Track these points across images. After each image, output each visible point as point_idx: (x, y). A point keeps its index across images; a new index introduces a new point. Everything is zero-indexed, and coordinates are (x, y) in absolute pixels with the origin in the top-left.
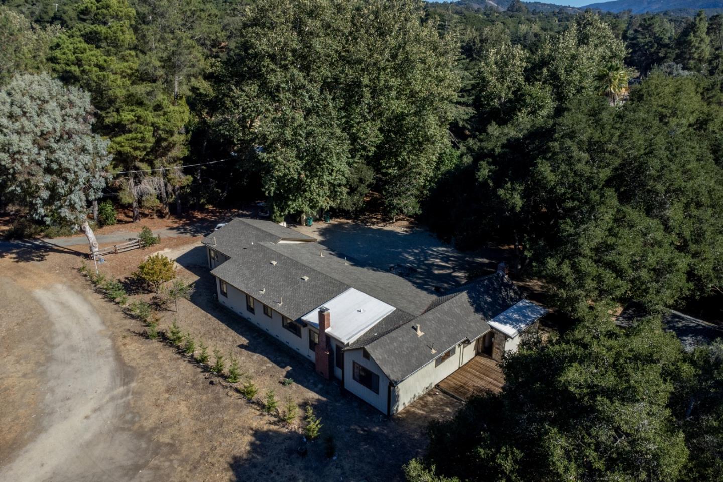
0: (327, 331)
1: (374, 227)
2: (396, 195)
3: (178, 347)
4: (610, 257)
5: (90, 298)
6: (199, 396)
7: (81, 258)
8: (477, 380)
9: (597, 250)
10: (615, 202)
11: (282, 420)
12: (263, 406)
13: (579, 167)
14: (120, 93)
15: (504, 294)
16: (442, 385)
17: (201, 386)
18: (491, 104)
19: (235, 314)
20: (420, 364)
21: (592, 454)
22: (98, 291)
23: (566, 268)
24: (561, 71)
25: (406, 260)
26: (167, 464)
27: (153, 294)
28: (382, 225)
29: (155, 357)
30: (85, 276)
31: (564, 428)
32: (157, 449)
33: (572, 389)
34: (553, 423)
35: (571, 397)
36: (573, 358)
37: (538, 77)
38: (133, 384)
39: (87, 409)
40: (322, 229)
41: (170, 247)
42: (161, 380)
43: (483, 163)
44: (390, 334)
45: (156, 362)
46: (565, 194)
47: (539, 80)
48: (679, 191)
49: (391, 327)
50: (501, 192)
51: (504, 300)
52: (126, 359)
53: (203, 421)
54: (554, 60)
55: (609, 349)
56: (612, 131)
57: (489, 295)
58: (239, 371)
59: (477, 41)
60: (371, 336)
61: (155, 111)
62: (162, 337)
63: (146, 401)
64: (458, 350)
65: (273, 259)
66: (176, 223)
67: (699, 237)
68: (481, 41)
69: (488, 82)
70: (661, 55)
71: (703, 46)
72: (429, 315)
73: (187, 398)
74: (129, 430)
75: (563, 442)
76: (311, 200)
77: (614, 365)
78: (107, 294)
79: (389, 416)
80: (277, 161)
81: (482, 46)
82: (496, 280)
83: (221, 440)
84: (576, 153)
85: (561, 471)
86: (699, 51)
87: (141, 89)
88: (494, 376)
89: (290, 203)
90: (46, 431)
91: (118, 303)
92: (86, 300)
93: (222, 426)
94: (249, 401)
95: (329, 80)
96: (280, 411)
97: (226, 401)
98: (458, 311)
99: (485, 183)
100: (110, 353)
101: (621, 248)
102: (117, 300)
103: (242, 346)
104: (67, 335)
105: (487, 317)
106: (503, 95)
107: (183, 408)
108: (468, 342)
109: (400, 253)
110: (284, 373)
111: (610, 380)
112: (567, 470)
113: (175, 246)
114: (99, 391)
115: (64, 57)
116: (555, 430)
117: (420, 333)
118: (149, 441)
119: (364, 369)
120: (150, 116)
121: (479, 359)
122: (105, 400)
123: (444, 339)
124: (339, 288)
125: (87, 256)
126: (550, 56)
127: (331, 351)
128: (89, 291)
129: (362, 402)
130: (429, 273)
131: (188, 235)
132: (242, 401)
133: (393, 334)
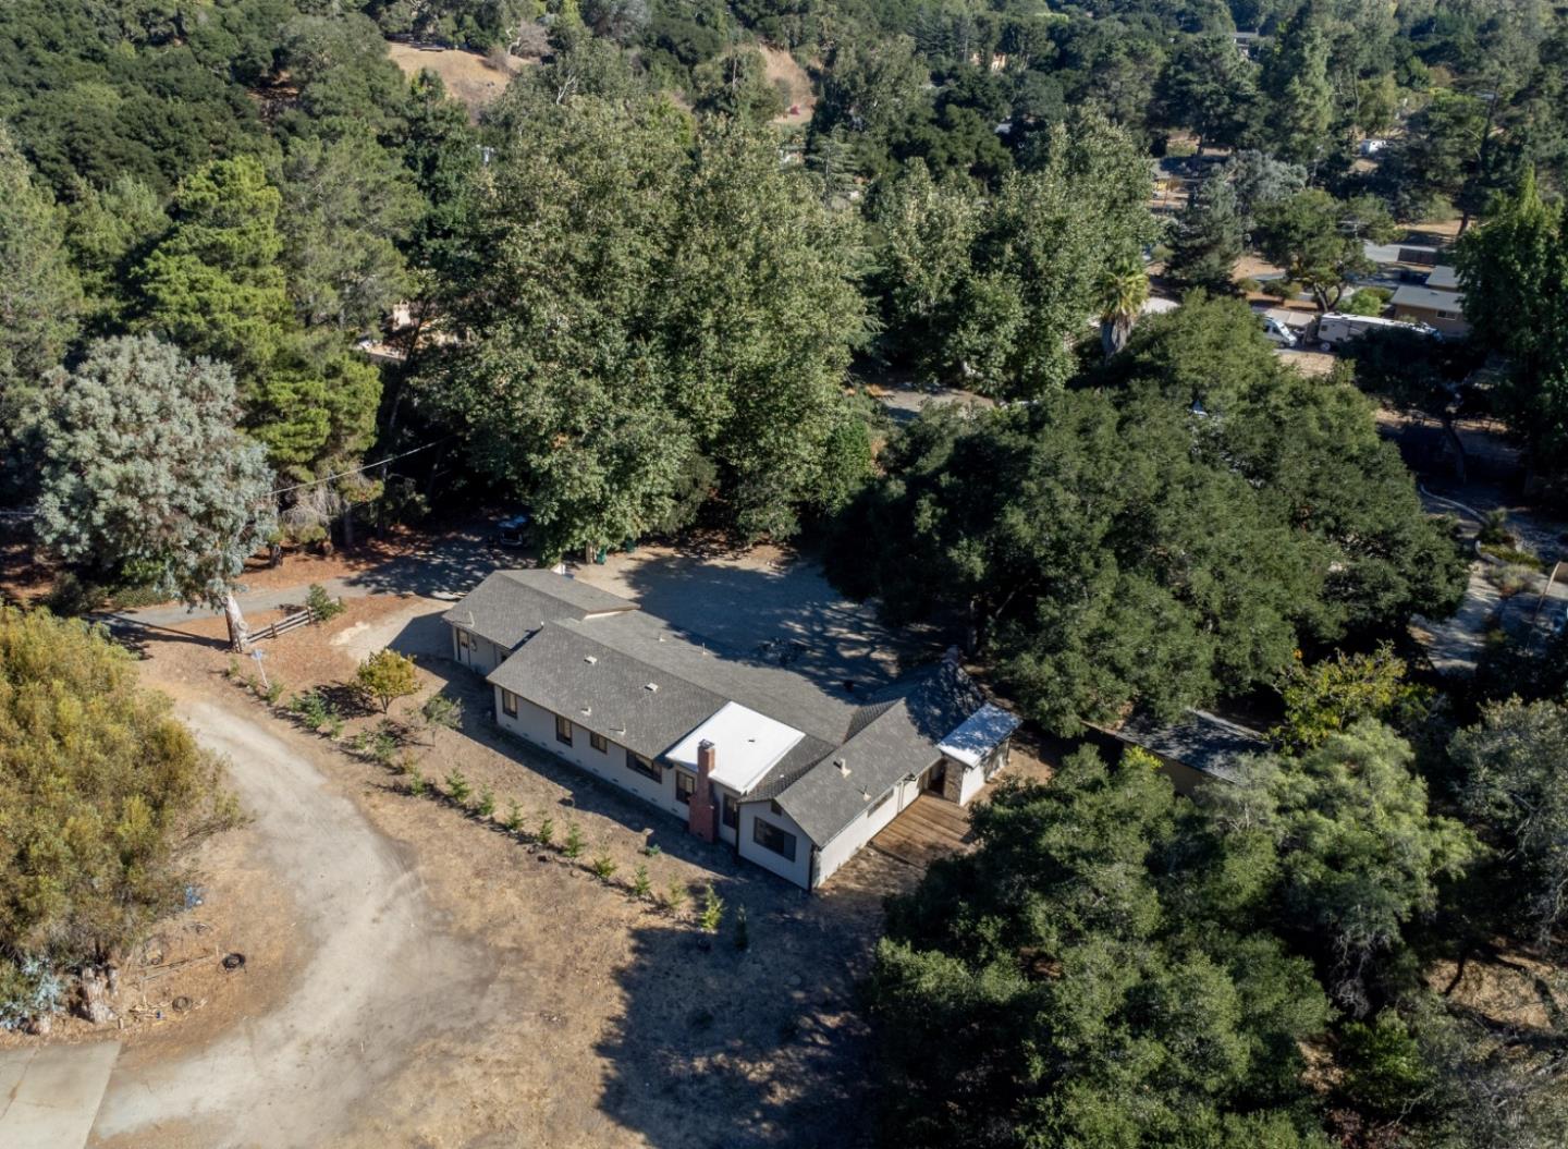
0: (712, 774)
1: (719, 562)
2: (753, 505)
3: (463, 807)
4: (1109, 649)
5: (271, 727)
6: (529, 880)
7: (212, 651)
8: (924, 831)
9: (1089, 640)
10: (1114, 572)
11: (662, 907)
12: (629, 890)
13: (1066, 515)
14: (267, 351)
15: (958, 700)
16: (878, 842)
17: (526, 865)
18: (913, 310)
19: (532, 745)
20: (850, 817)
21: (1072, 916)
22: (280, 714)
23: (1048, 669)
24: (1037, 251)
25: (792, 633)
26: (522, 974)
27: (379, 717)
28: (730, 555)
29: (433, 823)
30: (241, 685)
31: (1047, 894)
32: (500, 956)
33: (1053, 853)
34: (1035, 887)
35: (1052, 861)
36: (1054, 818)
37: (996, 261)
38: (421, 869)
39: (369, 908)
40: (630, 572)
41: (365, 621)
42: (459, 860)
43: (924, 503)
44: (806, 777)
45: (439, 832)
46: (1045, 557)
47: (999, 267)
48: (1202, 552)
49: (803, 765)
50: (954, 553)
51: (958, 710)
52: (388, 830)
53: (551, 915)
54: (1025, 228)
55: (1091, 806)
56: (1112, 462)
57: (937, 705)
58: (581, 840)
59: (860, 79)
60: (775, 779)
61: (327, 376)
62: (431, 791)
63: (453, 892)
64: (896, 789)
65: (588, 653)
66: (353, 569)
67: (1231, 609)
68: (870, 80)
69: (906, 269)
70: (1238, 117)
71: (1319, 102)
72: (855, 742)
73: (513, 883)
74: (448, 934)
75: (1044, 906)
76: (610, 525)
77: (1096, 824)
78: (299, 717)
79: (809, 892)
80: (569, 476)
81: (869, 91)
82: (947, 679)
83: (585, 938)
84: (1061, 495)
85: (1043, 934)
86: (1311, 115)
87: (301, 341)
88: (947, 823)
89: (576, 532)
90: (325, 943)
91: (325, 735)
92: (265, 730)
93: (578, 919)
94: (606, 883)
95: (639, 314)
96: (655, 894)
97: (573, 884)
98: (894, 731)
99: (928, 537)
100: (358, 821)
101: (1122, 638)
102: (322, 729)
103: (564, 802)
104: (270, 796)
105: (935, 739)
106: (933, 294)
107: (511, 897)
108: (911, 777)
109: (779, 619)
110: (644, 839)
111: (1089, 843)
112: (1048, 933)
113: (375, 616)
114: (373, 882)
115: (174, 298)
116: (1036, 895)
117: (846, 772)
118: (484, 947)
119: (768, 826)
120: (319, 389)
121: (924, 798)
122: (390, 895)
123: (879, 777)
124: (711, 704)
125: (228, 645)
126: (1016, 218)
127: (716, 803)
128: (262, 714)
129: (768, 875)
130: (832, 658)
131: (391, 594)
132: (596, 884)
133: (810, 776)
